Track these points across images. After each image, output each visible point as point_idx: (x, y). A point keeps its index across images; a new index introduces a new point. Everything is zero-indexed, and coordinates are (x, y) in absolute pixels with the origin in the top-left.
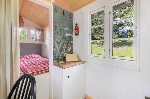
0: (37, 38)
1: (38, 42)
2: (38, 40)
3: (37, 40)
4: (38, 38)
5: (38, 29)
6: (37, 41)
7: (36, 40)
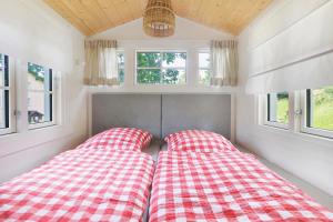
0: (215, 74)
1: (217, 89)
2: (219, 82)
3: (217, 80)
4: (220, 75)
5: (219, 45)
6: (216, 84)
7: (214, 82)
